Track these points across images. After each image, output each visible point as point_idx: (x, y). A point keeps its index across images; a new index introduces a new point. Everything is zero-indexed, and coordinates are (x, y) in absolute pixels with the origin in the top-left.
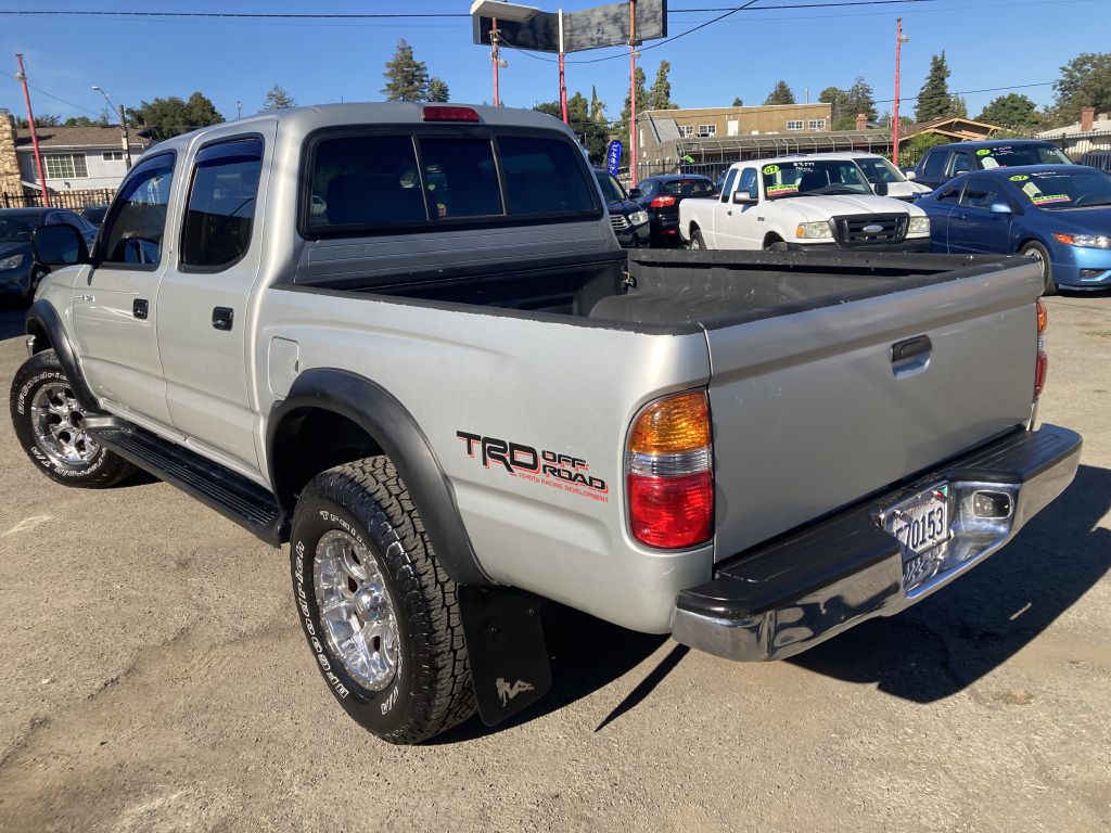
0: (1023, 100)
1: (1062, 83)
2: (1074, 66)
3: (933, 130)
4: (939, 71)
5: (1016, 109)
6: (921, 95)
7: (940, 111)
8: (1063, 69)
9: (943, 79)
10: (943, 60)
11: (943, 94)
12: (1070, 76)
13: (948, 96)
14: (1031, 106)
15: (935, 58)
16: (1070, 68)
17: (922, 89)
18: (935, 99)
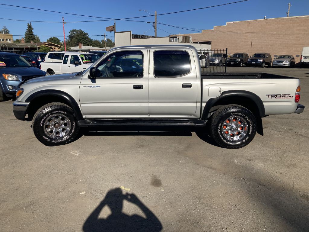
0: (57, 39)
1: (70, 36)
2: (72, 32)
3: (45, 45)
4: (30, 28)
5: (56, 41)
6: (26, 34)
7: (32, 39)
8: (69, 32)
9: (32, 30)
10: (31, 25)
11: (32, 34)
12: (71, 34)
13: (34, 35)
14: (59, 41)
15: (28, 24)
16: (71, 32)
17: (26, 32)
18: (30, 35)
